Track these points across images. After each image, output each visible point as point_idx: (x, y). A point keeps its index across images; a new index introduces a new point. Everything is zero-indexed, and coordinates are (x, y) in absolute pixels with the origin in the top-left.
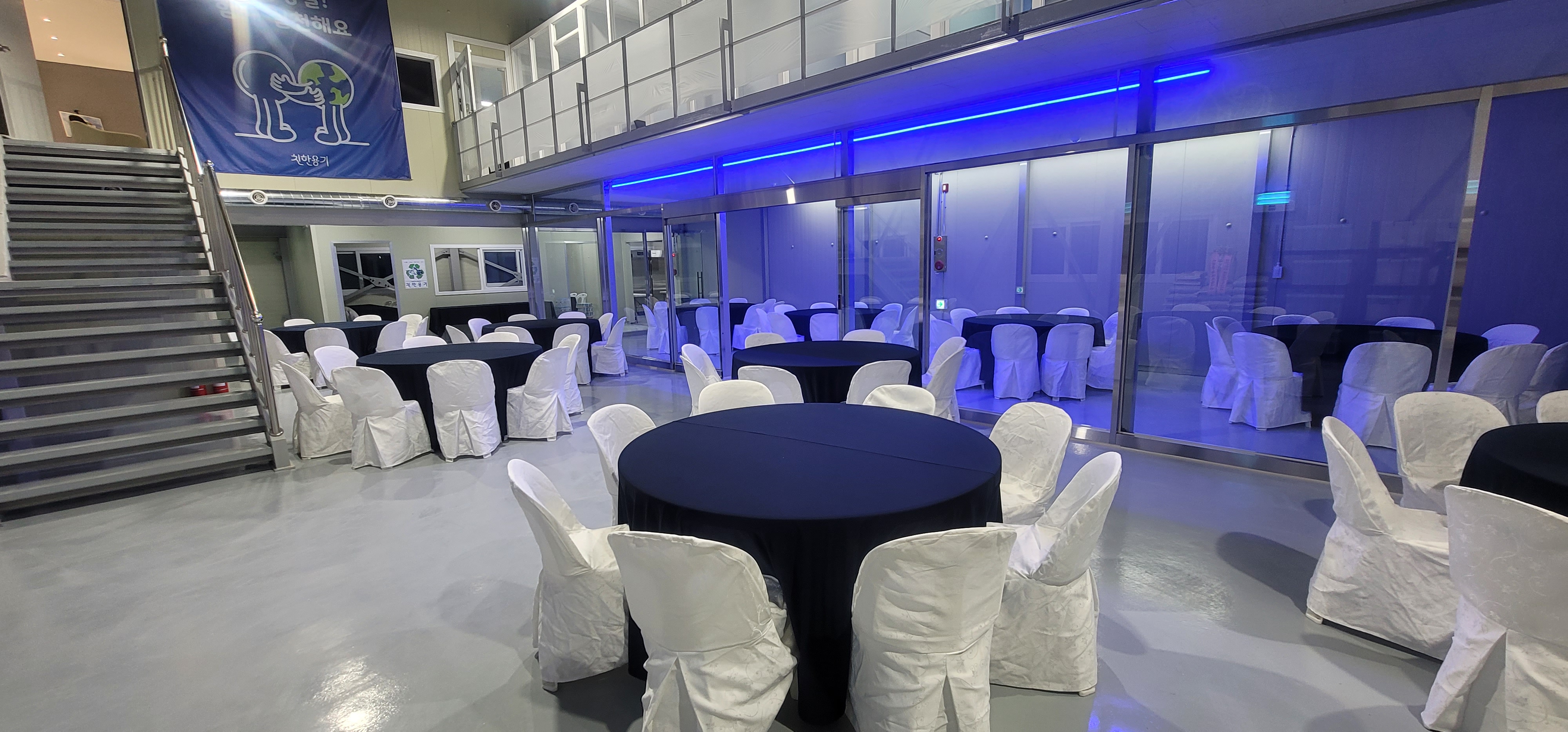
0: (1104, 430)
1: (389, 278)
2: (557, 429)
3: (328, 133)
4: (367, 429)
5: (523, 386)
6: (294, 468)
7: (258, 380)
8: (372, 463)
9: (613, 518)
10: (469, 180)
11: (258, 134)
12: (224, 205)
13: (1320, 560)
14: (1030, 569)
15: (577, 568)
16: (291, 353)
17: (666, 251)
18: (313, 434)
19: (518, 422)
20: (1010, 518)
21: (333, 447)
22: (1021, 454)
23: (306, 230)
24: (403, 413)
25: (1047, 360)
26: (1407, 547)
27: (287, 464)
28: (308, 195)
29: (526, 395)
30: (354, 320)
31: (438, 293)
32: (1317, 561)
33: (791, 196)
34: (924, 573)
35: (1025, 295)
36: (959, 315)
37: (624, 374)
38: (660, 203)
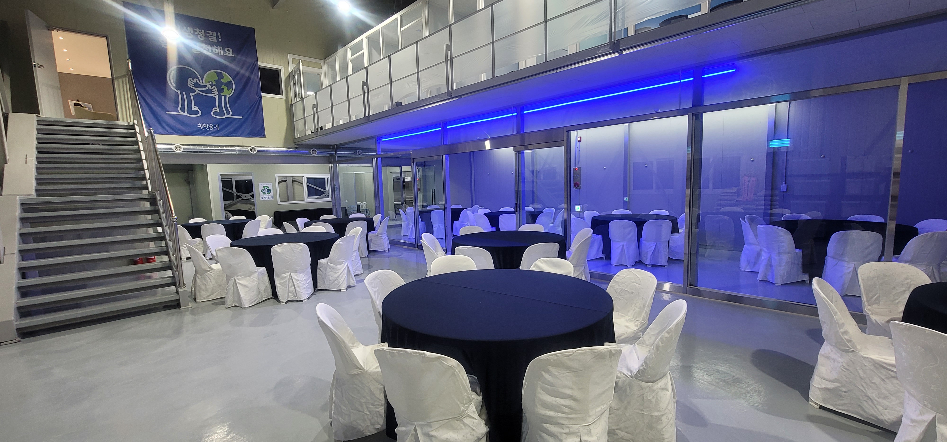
0: (680, 285)
1: (251, 194)
2: (347, 284)
3: (219, 111)
4: (235, 284)
5: (328, 258)
6: (191, 307)
7: (173, 255)
8: (237, 305)
9: (379, 338)
10: (299, 137)
11: (179, 112)
12: (158, 153)
13: (816, 367)
14: (632, 372)
15: (356, 369)
16: (193, 238)
17: (413, 177)
18: (203, 287)
19: (324, 279)
20: (620, 340)
21: (215, 294)
22: (626, 300)
23: (204, 166)
24: (256, 274)
25: (643, 242)
26: (870, 360)
27: (187, 305)
28: (206, 147)
29: (329, 263)
30: (230, 219)
31: (279, 203)
32: (814, 367)
33: (488, 145)
34: (565, 374)
35: (629, 202)
36: (589, 214)
37: (388, 251)
38: (410, 149)
